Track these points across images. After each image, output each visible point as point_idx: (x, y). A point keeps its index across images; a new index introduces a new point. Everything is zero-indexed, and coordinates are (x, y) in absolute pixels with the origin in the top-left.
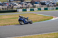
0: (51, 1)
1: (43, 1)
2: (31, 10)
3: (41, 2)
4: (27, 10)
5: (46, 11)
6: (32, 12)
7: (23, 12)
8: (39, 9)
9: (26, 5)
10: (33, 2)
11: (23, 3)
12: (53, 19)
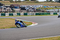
0: (31, 7)
1: (23, 6)
2: (10, 15)
3: (21, 6)
4: (6, 15)
5: (25, 16)
6: (11, 17)
7: (2, 17)
8: (19, 14)
9: (5, 9)
10: (12, 6)
11: (2, 7)
12: (33, 25)
